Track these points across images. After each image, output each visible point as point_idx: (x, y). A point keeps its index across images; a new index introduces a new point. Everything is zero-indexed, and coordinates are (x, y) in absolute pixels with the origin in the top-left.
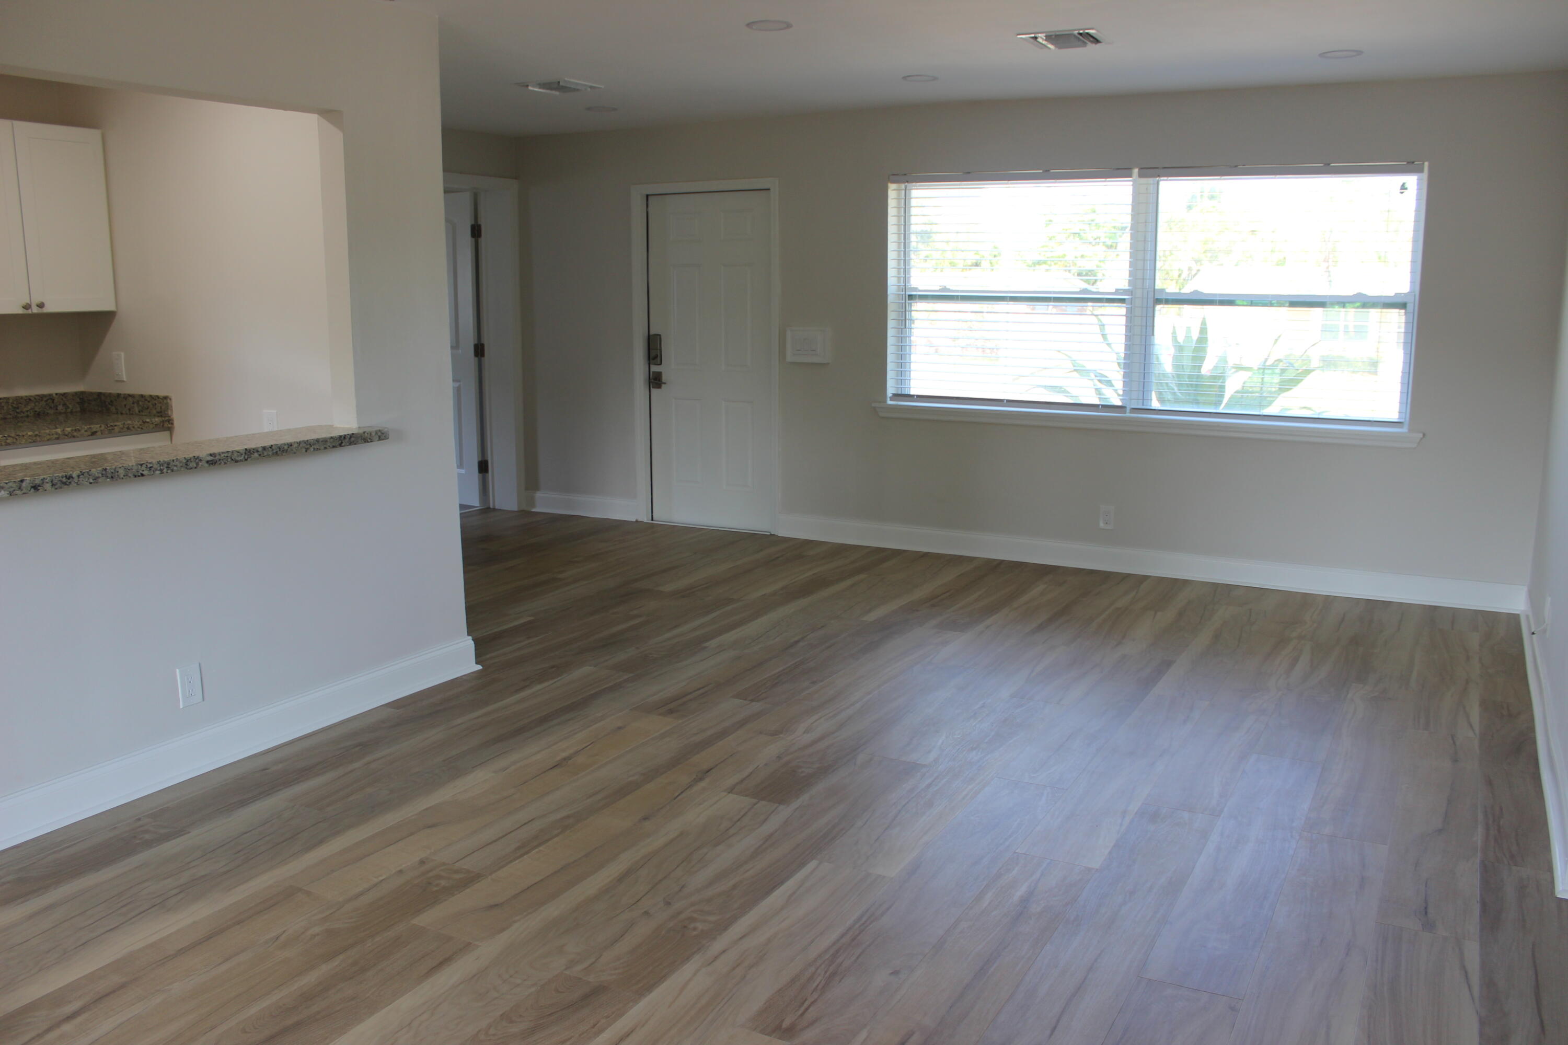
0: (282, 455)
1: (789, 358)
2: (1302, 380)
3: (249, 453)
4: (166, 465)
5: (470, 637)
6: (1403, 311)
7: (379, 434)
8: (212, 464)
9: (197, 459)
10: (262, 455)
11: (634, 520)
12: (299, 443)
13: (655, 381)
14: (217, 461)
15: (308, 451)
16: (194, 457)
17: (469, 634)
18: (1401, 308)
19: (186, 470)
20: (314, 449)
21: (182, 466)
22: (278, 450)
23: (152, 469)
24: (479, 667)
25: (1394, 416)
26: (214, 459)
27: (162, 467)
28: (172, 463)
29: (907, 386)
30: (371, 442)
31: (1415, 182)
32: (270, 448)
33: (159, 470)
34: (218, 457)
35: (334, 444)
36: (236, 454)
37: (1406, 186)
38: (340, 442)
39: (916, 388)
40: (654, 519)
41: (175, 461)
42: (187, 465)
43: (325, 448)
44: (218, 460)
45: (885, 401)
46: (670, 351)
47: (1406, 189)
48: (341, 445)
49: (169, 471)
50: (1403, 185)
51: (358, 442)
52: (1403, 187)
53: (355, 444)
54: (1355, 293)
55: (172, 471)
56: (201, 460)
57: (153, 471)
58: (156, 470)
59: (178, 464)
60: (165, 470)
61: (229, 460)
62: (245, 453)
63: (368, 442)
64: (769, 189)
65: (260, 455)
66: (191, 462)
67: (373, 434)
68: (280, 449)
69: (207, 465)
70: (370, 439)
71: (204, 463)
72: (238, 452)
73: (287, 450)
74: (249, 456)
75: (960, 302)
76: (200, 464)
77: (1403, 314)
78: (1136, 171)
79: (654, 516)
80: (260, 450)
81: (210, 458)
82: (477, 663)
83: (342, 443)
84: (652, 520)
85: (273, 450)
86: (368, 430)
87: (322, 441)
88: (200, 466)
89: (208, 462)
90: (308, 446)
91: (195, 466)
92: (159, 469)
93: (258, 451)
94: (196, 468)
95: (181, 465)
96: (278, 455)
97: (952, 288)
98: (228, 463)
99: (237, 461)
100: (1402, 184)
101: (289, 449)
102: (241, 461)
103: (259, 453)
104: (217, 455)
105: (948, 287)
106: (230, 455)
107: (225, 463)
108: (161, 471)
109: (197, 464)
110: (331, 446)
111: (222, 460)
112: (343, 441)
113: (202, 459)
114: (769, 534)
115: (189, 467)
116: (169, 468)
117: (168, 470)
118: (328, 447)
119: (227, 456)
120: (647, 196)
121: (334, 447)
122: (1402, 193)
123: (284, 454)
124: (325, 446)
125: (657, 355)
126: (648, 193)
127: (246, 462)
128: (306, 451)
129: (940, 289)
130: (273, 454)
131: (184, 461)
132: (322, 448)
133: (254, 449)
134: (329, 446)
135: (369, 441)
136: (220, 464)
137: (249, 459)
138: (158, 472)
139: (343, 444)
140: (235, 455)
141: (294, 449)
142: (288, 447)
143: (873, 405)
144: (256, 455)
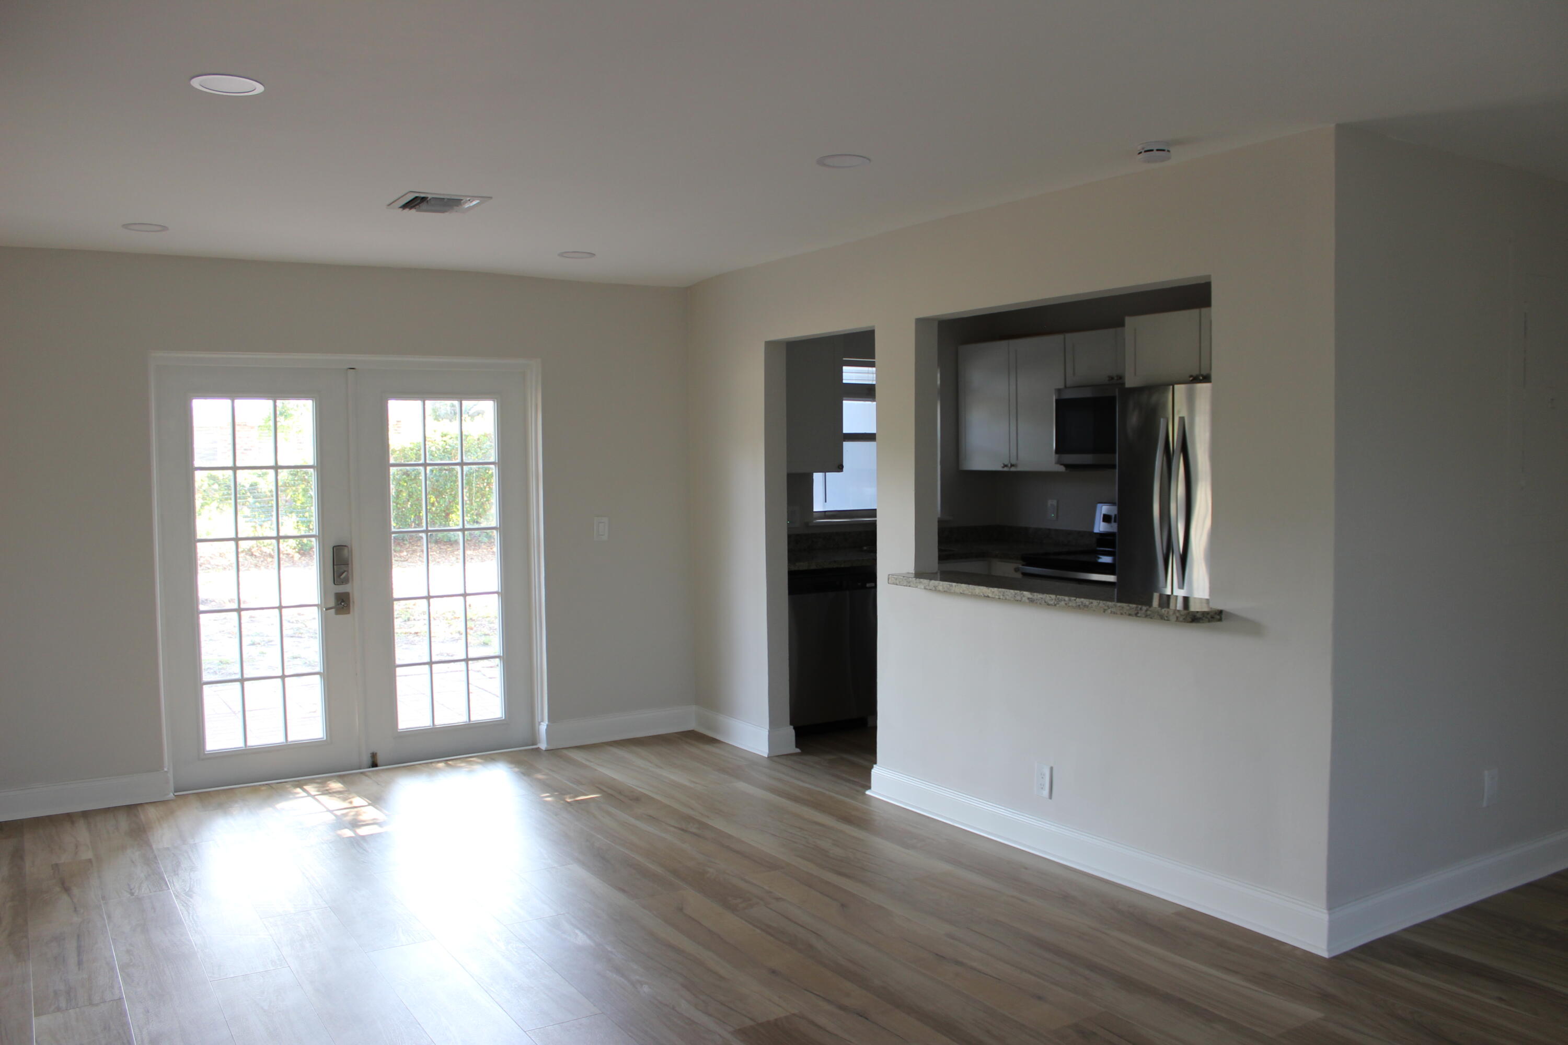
8: (1031, 601)
15: (1106, 612)
20: (1111, 612)
30: (1168, 620)
42: (1015, 596)
48: (1136, 615)
51: (1154, 616)
53: (1151, 618)
61: (1043, 601)
63: (1165, 619)
65: (1066, 604)
69: (1027, 601)
83: (1138, 613)
89: (1028, 598)
90: (1106, 608)
96: (1080, 609)
99: (1048, 605)
102: (1051, 605)
110: (1127, 613)
119: (1042, 598)
121: (1130, 615)
124: (1122, 612)
134: (1125, 613)
135: (1166, 618)
139: (1139, 615)
142: (1089, 604)
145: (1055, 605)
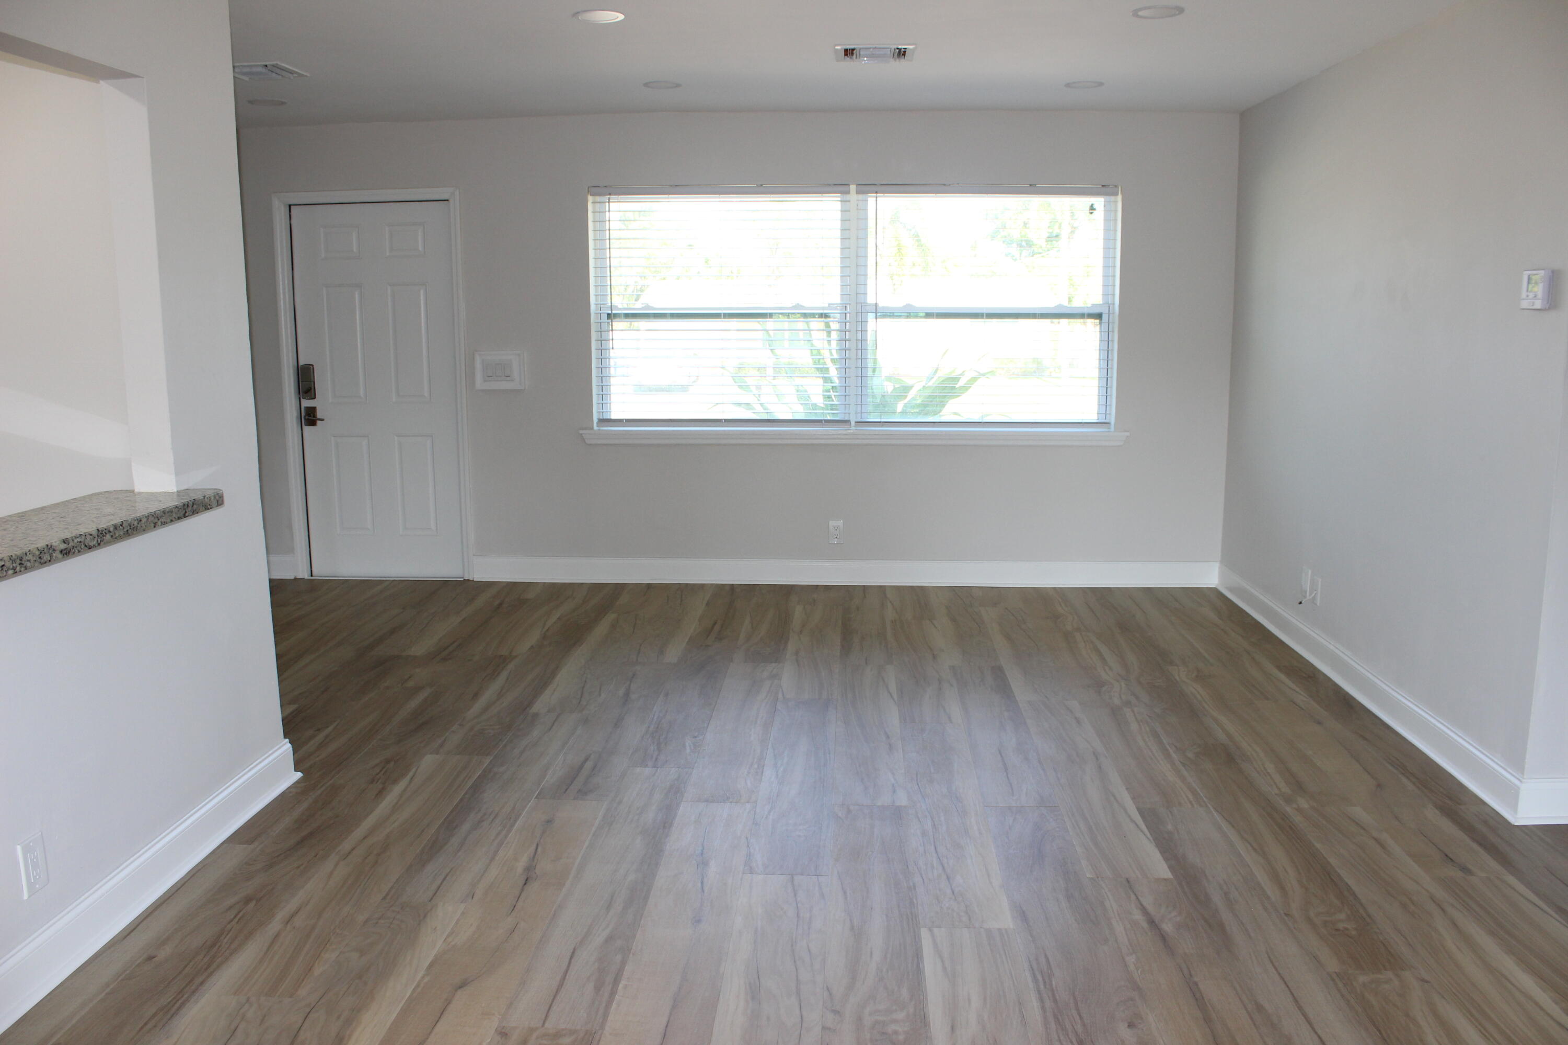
0: (133, 534)
1: (479, 383)
2: (970, 387)
3: (101, 535)
4: (18, 561)
5: (287, 740)
6: (1098, 321)
7: (217, 498)
8: (66, 553)
9: (50, 548)
10: (114, 537)
11: (293, 578)
12: (147, 517)
13: (310, 418)
14: (70, 550)
16: (47, 546)
17: (285, 737)
18: (1096, 318)
19: (40, 565)
20: (161, 523)
21: (35, 561)
22: (129, 527)
23: (4, 568)
24: (299, 775)
25: (1092, 416)
26: (67, 546)
27: (14, 565)
28: (25, 558)
29: (609, 411)
30: (211, 508)
31: (1103, 204)
32: (121, 525)
33: (12, 569)
34: (71, 544)
35: (179, 516)
36: (89, 537)
37: (1095, 207)
38: (184, 511)
39: (617, 411)
40: (313, 574)
41: (28, 554)
42: (40, 558)
43: (172, 521)
44: (72, 548)
45: (592, 428)
46: (322, 382)
47: (1095, 209)
48: (185, 516)
49: (23, 569)
50: (1092, 206)
52: (1092, 208)
54: (1056, 305)
55: (26, 568)
56: (54, 550)
57: (6, 571)
58: (9, 569)
59: (31, 558)
60: (18, 568)
61: (83, 546)
62: (98, 536)
63: (208, 509)
64: (448, 200)
65: (112, 536)
66: (45, 553)
67: (212, 498)
68: (130, 526)
69: (60, 555)
70: (210, 505)
71: (57, 554)
72: (91, 535)
73: (137, 527)
74: (102, 539)
75: (669, 320)
76: (54, 555)
77: (1098, 323)
78: (853, 188)
79: (313, 571)
80: (112, 529)
81: (63, 546)
82: (296, 770)
83: (186, 512)
84: (312, 576)
85: (124, 528)
86: (208, 494)
87: (168, 512)
88: (54, 558)
89: (61, 551)
90: (156, 520)
91: (49, 559)
92: (11, 567)
93: (110, 532)
94: (50, 561)
95: (35, 559)
97: (655, 306)
98: (82, 550)
100: (1090, 205)
101: (139, 526)
103: (111, 534)
104: (71, 541)
105: (650, 305)
106: (82, 539)
107: (79, 551)
108: (14, 569)
109: (51, 556)
110: (177, 518)
111: (76, 547)
112: (187, 511)
113: (56, 549)
114: (462, 579)
115: (42, 561)
116: (22, 564)
117: (21, 567)
118: (174, 519)
119: (80, 542)
120: (290, 206)
121: (179, 518)
122: (1091, 213)
123: (134, 533)
124: (171, 518)
125: (311, 388)
126: (291, 203)
127: (99, 547)
128: (155, 527)
129: (643, 307)
130: (124, 534)
131: (38, 553)
132: (169, 520)
133: (106, 529)
135: (209, 507)
136: (74, 553)
137: (102, 543)
138: (11, 572)
139: (187, 515)
140: (88, 539)
141: (143, 525)
143: (581, 432)
144: (108, 537)
145: (99, 544)
